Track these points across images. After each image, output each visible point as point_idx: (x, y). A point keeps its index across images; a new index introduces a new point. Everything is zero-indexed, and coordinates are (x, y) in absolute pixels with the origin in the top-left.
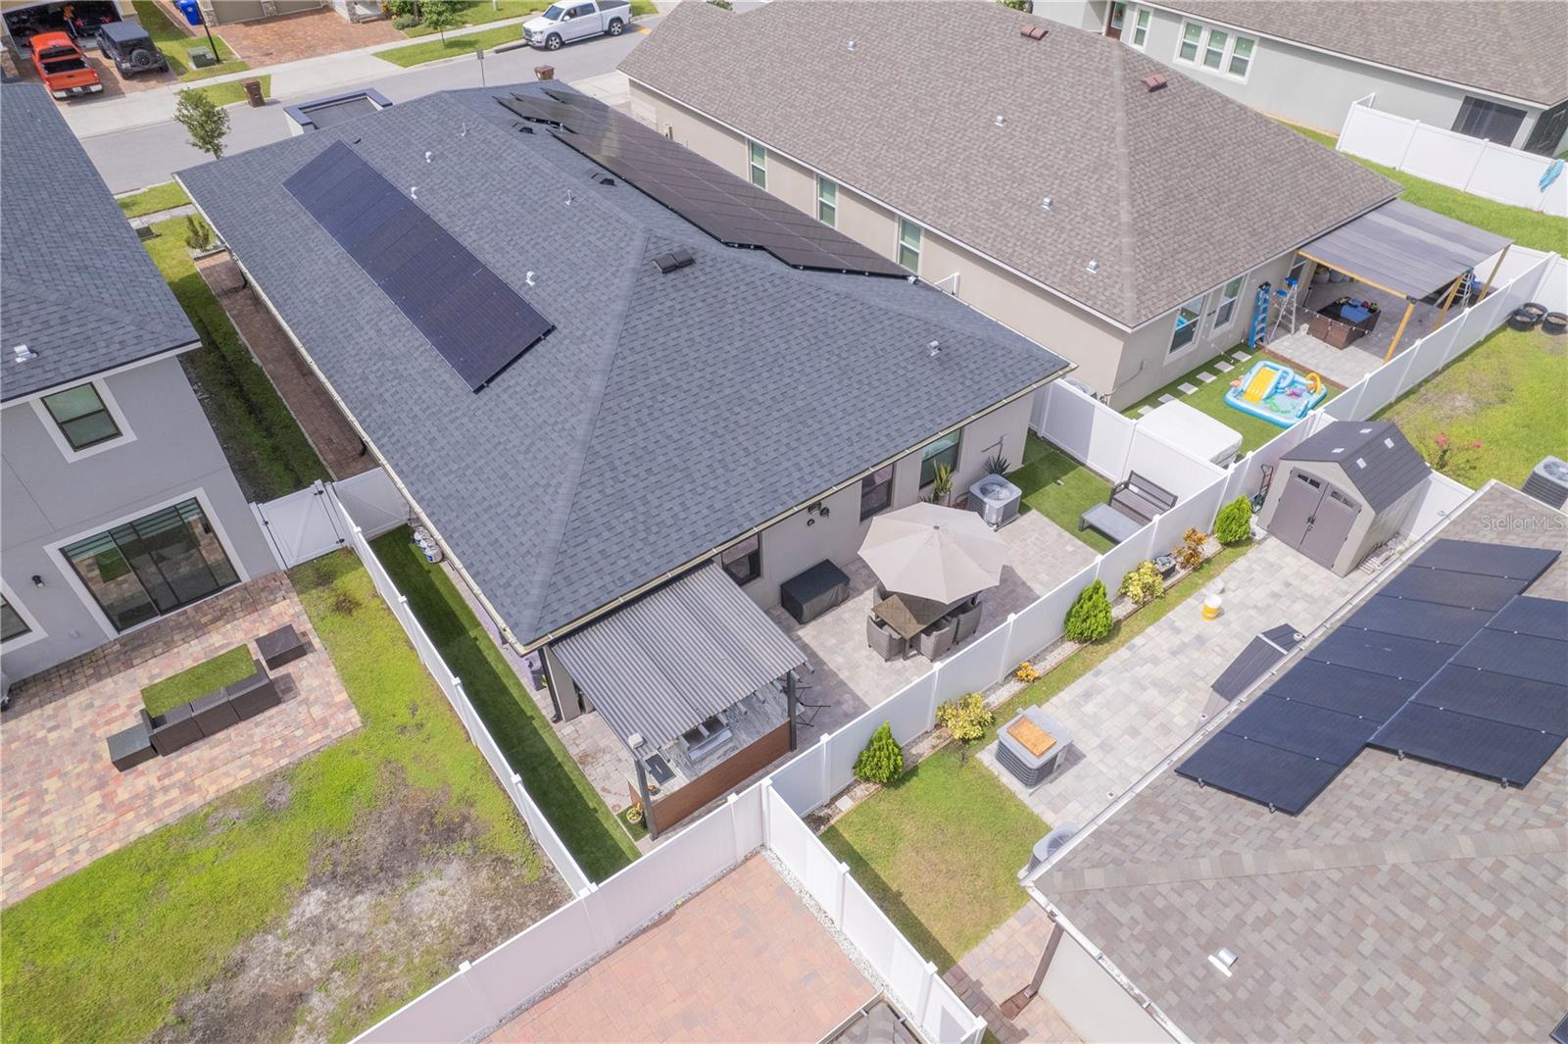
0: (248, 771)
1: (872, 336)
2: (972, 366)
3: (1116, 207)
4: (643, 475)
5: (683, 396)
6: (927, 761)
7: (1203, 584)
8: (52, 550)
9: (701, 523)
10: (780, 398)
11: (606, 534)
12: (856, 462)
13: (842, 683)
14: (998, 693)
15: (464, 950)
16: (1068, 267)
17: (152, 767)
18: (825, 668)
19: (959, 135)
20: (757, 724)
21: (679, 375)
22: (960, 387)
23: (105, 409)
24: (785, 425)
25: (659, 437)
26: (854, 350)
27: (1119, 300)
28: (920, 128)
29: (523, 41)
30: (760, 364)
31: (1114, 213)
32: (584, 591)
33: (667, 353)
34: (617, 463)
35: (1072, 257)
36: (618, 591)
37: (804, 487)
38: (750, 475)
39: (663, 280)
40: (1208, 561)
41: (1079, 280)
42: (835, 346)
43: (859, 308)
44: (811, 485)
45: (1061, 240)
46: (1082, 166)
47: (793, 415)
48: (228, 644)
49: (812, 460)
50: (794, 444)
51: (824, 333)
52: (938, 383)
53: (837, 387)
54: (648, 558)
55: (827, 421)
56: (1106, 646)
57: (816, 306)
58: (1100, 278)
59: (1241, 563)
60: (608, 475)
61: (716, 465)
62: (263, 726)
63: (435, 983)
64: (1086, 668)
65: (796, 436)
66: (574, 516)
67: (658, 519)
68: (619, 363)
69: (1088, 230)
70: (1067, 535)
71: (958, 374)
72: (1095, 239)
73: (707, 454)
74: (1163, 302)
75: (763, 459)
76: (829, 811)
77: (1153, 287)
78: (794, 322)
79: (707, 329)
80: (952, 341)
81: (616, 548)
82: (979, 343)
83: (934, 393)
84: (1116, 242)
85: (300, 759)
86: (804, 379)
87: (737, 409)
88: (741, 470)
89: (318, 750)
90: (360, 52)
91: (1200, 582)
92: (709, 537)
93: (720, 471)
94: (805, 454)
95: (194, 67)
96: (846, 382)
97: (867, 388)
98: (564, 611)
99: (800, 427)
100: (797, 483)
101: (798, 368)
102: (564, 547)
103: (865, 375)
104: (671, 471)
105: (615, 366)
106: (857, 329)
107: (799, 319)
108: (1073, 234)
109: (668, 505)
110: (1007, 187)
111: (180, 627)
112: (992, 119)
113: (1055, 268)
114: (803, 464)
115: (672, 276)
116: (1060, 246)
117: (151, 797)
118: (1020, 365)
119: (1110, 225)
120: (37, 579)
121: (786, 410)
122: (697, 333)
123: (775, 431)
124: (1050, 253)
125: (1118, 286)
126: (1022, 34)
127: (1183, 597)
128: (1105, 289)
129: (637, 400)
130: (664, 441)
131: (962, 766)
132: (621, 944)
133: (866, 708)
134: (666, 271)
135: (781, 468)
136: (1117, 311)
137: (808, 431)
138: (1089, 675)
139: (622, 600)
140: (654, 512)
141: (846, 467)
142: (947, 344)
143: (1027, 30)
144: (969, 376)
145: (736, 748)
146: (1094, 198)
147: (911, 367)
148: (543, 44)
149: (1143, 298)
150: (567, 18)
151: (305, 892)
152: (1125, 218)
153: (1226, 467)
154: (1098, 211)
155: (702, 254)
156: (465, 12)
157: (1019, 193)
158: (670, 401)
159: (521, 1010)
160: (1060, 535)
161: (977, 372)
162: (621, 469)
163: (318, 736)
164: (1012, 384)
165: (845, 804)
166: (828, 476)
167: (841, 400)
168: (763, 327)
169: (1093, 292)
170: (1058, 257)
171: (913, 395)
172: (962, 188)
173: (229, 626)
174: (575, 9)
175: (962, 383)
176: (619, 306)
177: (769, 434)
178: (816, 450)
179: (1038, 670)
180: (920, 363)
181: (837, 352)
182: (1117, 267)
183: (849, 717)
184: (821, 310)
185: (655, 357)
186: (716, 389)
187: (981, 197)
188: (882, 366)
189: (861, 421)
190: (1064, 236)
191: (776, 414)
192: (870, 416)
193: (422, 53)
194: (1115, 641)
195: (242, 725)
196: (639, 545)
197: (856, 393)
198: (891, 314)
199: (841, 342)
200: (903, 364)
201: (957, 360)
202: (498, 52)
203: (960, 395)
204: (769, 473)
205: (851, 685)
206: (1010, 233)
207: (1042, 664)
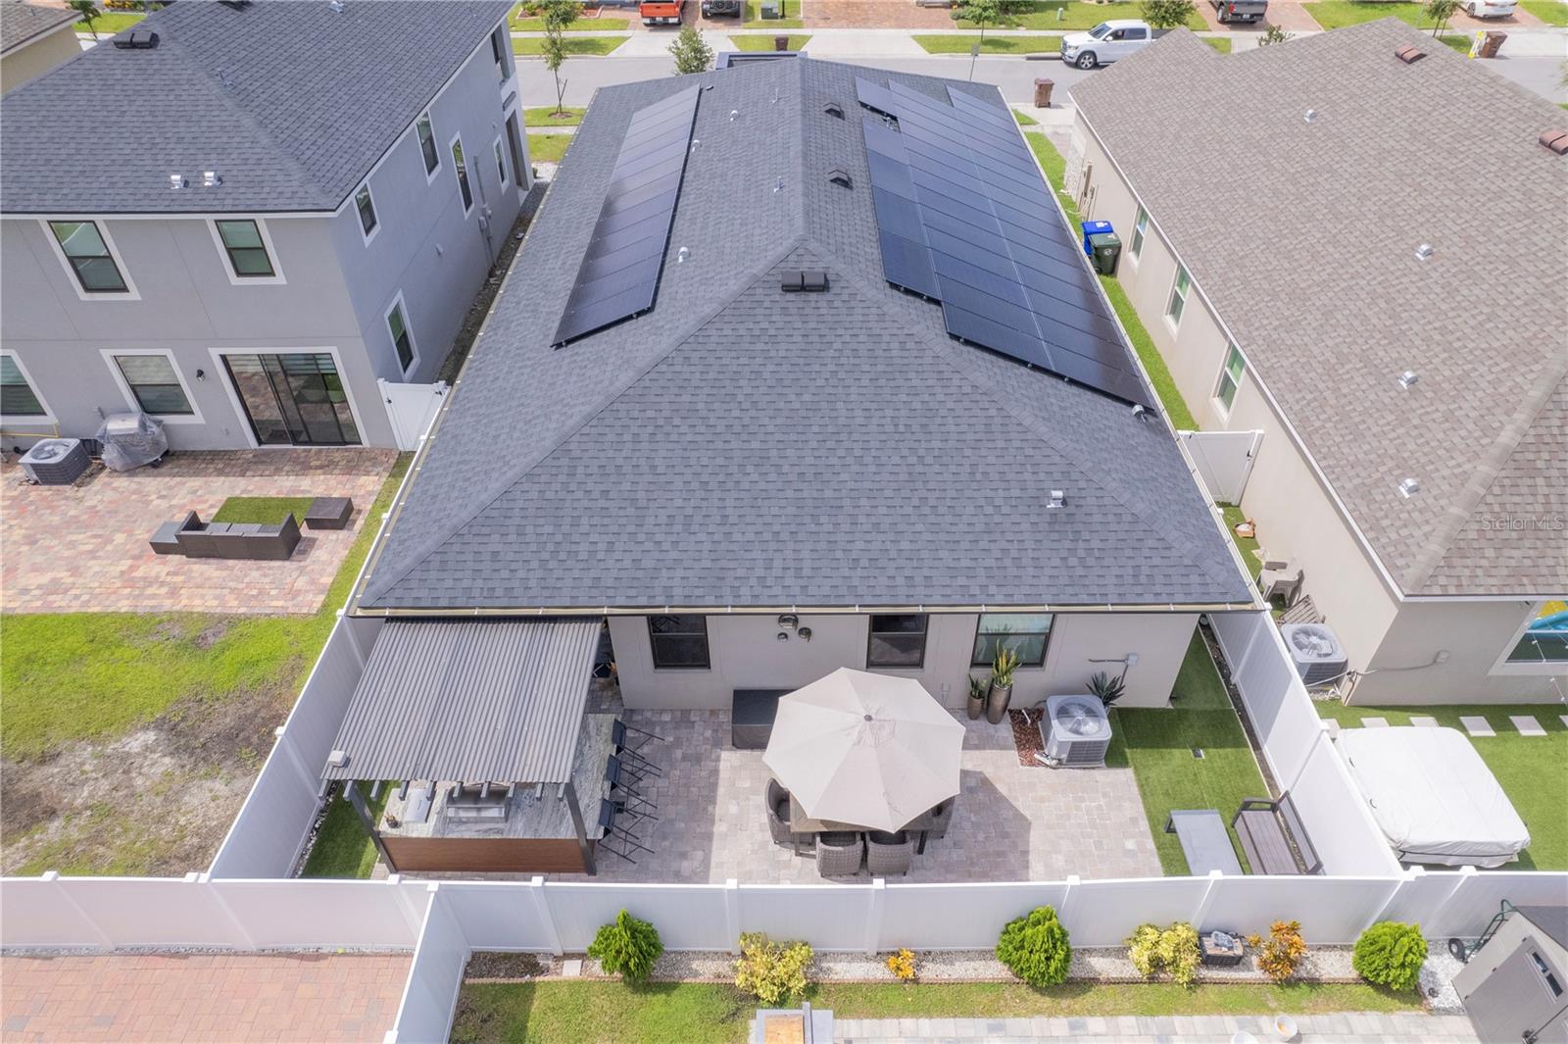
0: (216, 603)
1: (984, 452)
2: (1095, 544)
3: (1503, 418)
4: (596, 495)
5: (703, 429)
6: (692, 988)
7: (1273, 1012)
8: (215, 353)
9: (614, 573)
10: (809, 477)
11: (512, 538)
12: (843, 591)
13: (708, 837)
14: (855, 965)
15: (173, 861)
16: (1378, 475)
17: (175, 559)
18: (710, 808)
19: (1359, 257)
20: (544, 821)
21: (716, 406)
22: (1056, 562)
23: (263, 248)
24: (791, 510)
25: (643, 462)
26: (945, 460)
27: (1414, 549)
28: (1319, 235)
29: (1059, 54)
30: (815, 429)
31: (1496, 425)
32: (449, 583)
33: (721, 376)
34: (580, 470)
35: (1391, 464)
36: (478, 601)
37: (758, 590)
38: (707, 546)
39: (777, 298)
40: (1314, 983)
41: (1379, 498)
42: (924, 445)
43: (993, 412)
44: (767, 592)
45: (1393, 435)
46: (1496, 344)
47: (810, 502)
48: (309, 492)
49: (791, 564)
50: (784, 536)
51: (923, 426)
52: (1029, 544)
53: (888, 493)
54: (532, 583)
55: (846, 527)
56: (1046, 1002)
57: (938, 390)
58: (1410, 507)
59: (1368, 1022)
60: (562, 478)
61: (680, 519)
62: (259, 572)
63: (126, 874)
64: (990, 1011)
65: (793, 528)
66: (497, 504)
67: (574, 548)
68: (663, 368)
69: (1441, 436)
70: (1144, 825)
71: (1067, 544)
72: (1441, 452)
73: (679, 502)
74: (1492, 581)
75: (737, 537)
76: (551, 964)
77: (1490, 553)
78: (895, 398)
79: (785, 368)
80: (1091, 501)
81: (510, 556)
82: (1129, 518)
83: (1014, 554)
84: (1467, 467)
85: (252, 615)
86: (855, 468)
87: (750, 469)
88: (702, 537)
89: (269, 615)
90: (903, 32)
91: (1273, 1005)
92: (611, 592)
93: (678, 528)
94: (790, 555)
95: (760, 18)
96: (905, 493)
97: (926, 510)
98: (415, 593)
99: (807, 520)
100: (753, 582)
101: (857, 453)
102: (465, 530)
103: (937, 494)
104: (627, 504)
105: (656, 369)
106: (970, 436)
107: (904, 398)
108: (1415, 433)
109: (593, 538)
110: (1371, 342)
111: (295, 461)
112: (1414, 248)
113: (1359, 469)
114: (778, 564)
115: (791, 296)
116: (1385, 443)
117: (150, 584)
118: (1170, 571)
119: (1477, 439)
120: (200, 373)
121: (805, 494)
122: (771, 368)
123: (775, 511)
124: (1366, 447)
125: (1427, 528)
126: (1542, 142)
127: (1221, 1008)
128: (1405, 526)
129: (650, 413)
130: (645, 469)
131: (723, 1021)
132: (261, 953)
133: (705, 879)
134: (788, 289)
135: (749, 555)
136: (1400, 562)
137: (813, 528)
138: (982, 1023)
139: (476, 612)
140: (576, 538)
141: (826, 590)
142: (1082, 502)
143: (1549, 137)
144: (1081, 553)
145: (500, 831)
146: (1479, 394)
147: (1004, 510)
148: (1074, 60)
149: (1456, 561)
150: (1110, 38)
151: (145, 728)
152: (1507, 437)
153: (1406, 865)
154: (1474, 414)
155: (843, 284)
156: (1028, 15)
157: (1381, 353)
158: (684, 429)
159: (137, 952)
160: (1134, 821)
161: (1097, 553)
162: (579, 478)
163: (281, 603)
164: (1139, 589)
165: (571, 970)
166: (796, 590)
167: (883, 510)
168: (853, 390)
169: (1385, 523)
170: (1373, 457)
171: (983, 544)
172: (1315, 324)
173: (322, 477)
174: (1123, 31)
175: (1064, 559)
176: (708, 310)
177: (764, 511)
178: (806, 554)
179: (931, 972)
180: (1023, 509)
181: (921, 452)
182: (1443, 502)
183: (678, 877)
184: (940, 397)
185: (705, 376)
186: (745, 437)
187: (1330, 343)
188: (968, 493)
189: (888, 545)
190: (1401, 431)
191: (790, 493)
192: (905, 545)
193: (955, 45)
194: (1065, 1003)
195: (250, 563)
196: (535, 564)
197: (908, 510)
198: (1029, 436)
199: (936, 444)
200: (998, 502)
201: (1080, 527)
202: (1029, 59)
203: (1048, 572)
204: (730, 556)
205: (715, 844)
206: (1333, 402)
207: (943, 967)
